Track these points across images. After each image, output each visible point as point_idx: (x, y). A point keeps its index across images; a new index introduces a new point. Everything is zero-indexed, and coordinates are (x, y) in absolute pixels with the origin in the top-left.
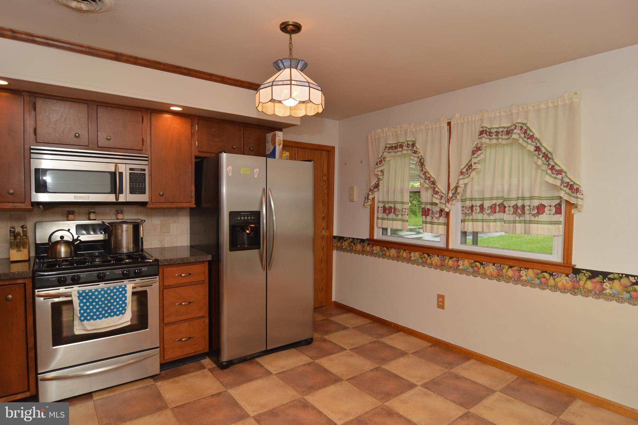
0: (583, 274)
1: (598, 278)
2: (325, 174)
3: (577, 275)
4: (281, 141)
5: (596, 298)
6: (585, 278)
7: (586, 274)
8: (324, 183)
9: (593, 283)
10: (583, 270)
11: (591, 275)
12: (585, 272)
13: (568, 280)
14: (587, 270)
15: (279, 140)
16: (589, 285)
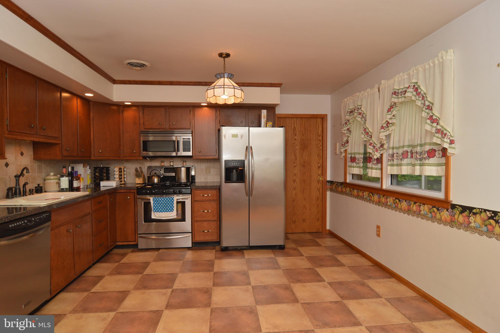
0: (457, 209)
1: (466, 212)
2: (320, 135)
3: (453, 210)
4: (265, 116)
5: (465, 230)
6: (458, 212)
7: (459, 209)
8: (319, 142)
9: (463, 217)
10: (457, 205)
11: (462, 210)
12: (458, 207)
13: (448, 214)
14: (460, 206)
15: (263, 115)
16: (461, 219)
